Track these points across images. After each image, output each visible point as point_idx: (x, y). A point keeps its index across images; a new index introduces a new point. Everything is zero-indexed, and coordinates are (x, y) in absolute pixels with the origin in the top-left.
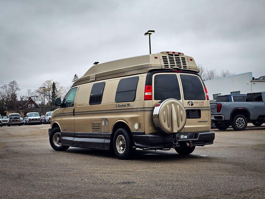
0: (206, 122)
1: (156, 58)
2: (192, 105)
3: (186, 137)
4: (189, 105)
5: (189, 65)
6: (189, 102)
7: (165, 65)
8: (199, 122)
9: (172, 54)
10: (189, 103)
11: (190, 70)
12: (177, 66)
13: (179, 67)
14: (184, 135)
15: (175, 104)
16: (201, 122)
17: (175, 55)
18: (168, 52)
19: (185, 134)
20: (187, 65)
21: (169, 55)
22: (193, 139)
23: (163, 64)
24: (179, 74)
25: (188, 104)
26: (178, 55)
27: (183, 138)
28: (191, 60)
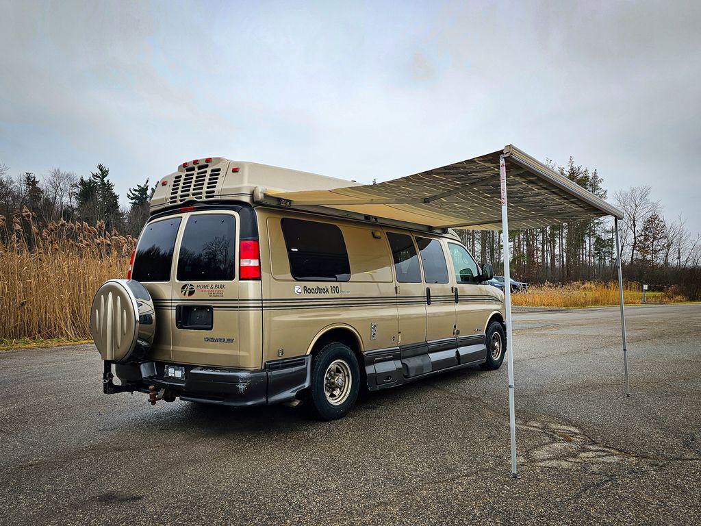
0: (229, 341)
1: (164, 184)
2: (191, 293)
4: (185, 294)
5: (222, 186)
7: (171, 199)
8: (207, 340)
9: (192, 166)
10: (185, 289)
11: (224, 198)
12: (193, 195)
13: (195, 198)
14: (175, 370)
16: (212, 340)
17: (199, 168)
18: (184, 165)
20: (218, 188)
21: (185, 170)
23: (169, 195)
24: (189, 215)
25: (182, 291)
26: (207, 166)
27: (173, 375)
28: (235, 170)
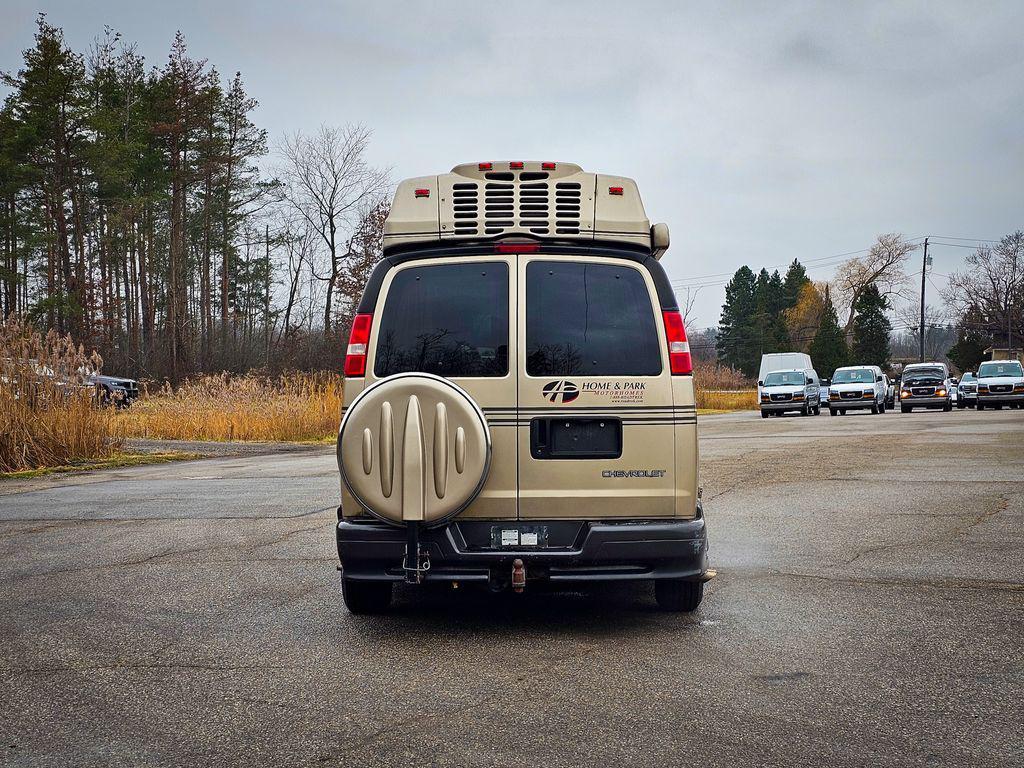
0: (655, 474)
1: (422, 194)
2: (569, 397)
3: (530, 539)
4: (553, 399)
5: (596, 216)
6: (549, 387)
7: (457, 225)
8: (609, 475)
9: (508, 170)
10: (554, 390)
11: (598, 237)
12: (523, 224)
13: (531, 230)
14: (521, 532)
15: (427, 396)
16: (621, 474)
17: (524, 177)
18: (483, 167)
19: (523, 525)
20: (585, 218)
21: (489, 176)
22: (569, 550)
23: (449, 218)
24: (525, 259)
25: (545, 394)
26: (545, 176)
27: (516, 543)
28: (616, 192)
